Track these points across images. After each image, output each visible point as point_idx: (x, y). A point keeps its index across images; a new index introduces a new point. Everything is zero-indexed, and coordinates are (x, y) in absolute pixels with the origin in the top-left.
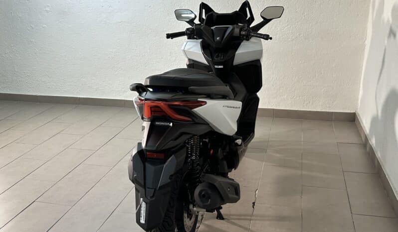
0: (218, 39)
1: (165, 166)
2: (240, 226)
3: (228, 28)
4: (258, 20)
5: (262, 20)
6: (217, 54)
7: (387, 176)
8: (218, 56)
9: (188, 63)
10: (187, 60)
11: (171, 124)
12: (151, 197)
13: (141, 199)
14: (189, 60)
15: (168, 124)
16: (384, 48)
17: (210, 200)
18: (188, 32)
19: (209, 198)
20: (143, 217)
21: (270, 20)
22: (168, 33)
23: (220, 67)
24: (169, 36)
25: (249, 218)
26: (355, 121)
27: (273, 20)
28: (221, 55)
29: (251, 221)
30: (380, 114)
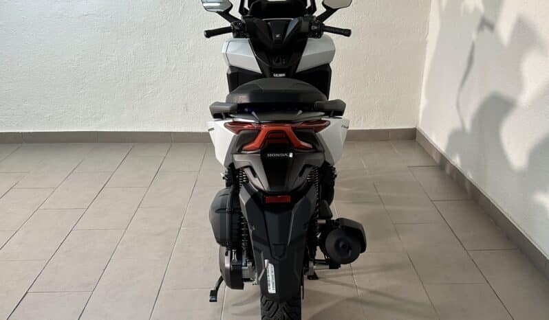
0: (278, 36)
1: (293, 212)
2: (343, 284)
3: (289, 21)
4: (320, 10)
5: (325, 10)
6: (277, 58)
7: (492, 201)
8: (278, 61)
9: (230, 72)
10: (228, 67)
11: (291, 155)
12: (280, 257)
13: (266, 261)
14: (231, 67)
15: (286, 155)
16: (470, 44)
17: (350, 252)
18: (236, 28)
19: (350, 248)
20: (271, 285)
21: (336, 10)
22: (207, 29)
23: (281, 75)
24: (210, 34)
25: (348, 272)
26: (415, 138)
27: (338, 10)
28: (282, 59)
29: (354, 276)
30: (468, 126)
